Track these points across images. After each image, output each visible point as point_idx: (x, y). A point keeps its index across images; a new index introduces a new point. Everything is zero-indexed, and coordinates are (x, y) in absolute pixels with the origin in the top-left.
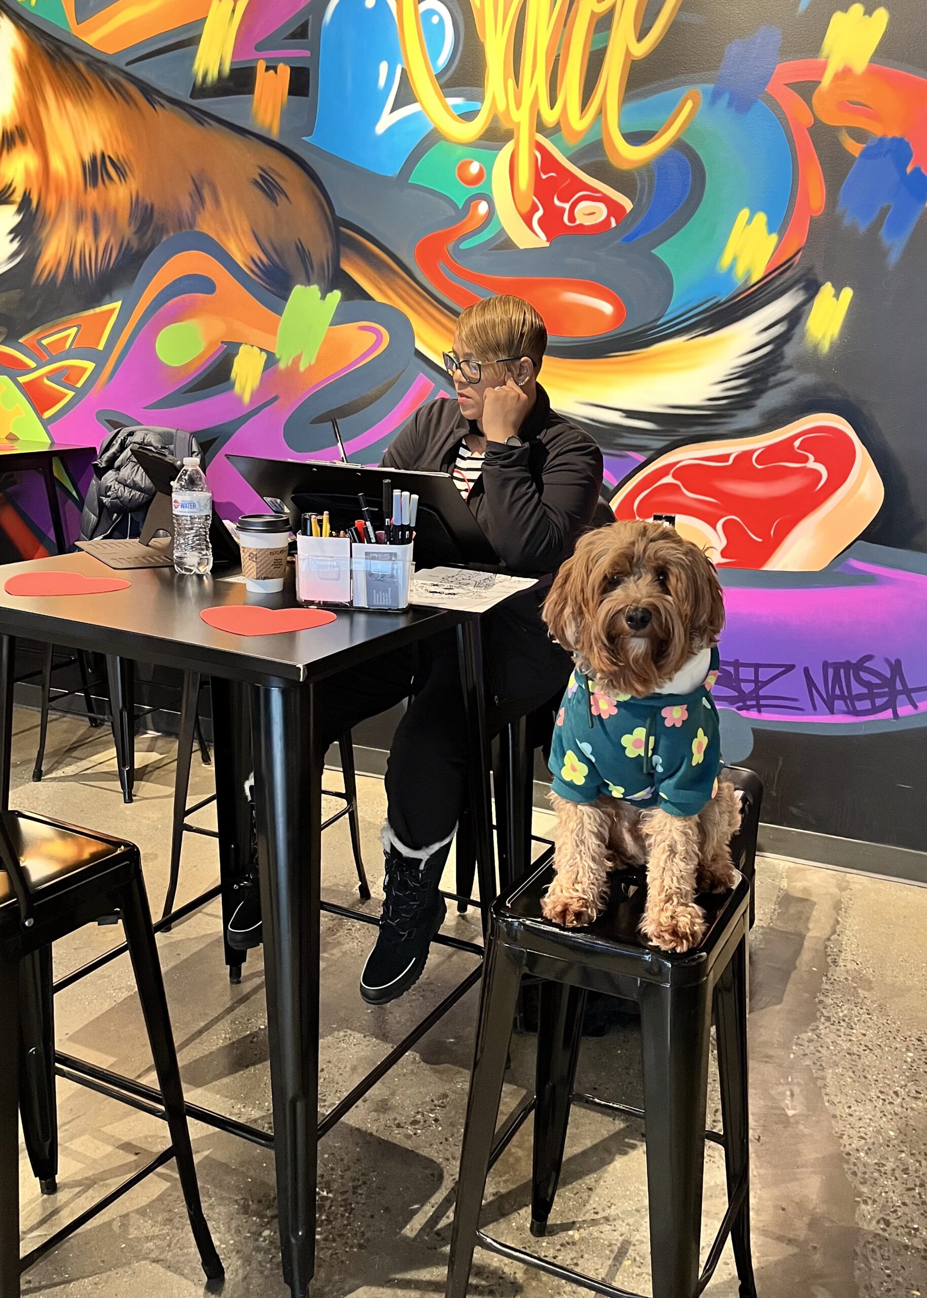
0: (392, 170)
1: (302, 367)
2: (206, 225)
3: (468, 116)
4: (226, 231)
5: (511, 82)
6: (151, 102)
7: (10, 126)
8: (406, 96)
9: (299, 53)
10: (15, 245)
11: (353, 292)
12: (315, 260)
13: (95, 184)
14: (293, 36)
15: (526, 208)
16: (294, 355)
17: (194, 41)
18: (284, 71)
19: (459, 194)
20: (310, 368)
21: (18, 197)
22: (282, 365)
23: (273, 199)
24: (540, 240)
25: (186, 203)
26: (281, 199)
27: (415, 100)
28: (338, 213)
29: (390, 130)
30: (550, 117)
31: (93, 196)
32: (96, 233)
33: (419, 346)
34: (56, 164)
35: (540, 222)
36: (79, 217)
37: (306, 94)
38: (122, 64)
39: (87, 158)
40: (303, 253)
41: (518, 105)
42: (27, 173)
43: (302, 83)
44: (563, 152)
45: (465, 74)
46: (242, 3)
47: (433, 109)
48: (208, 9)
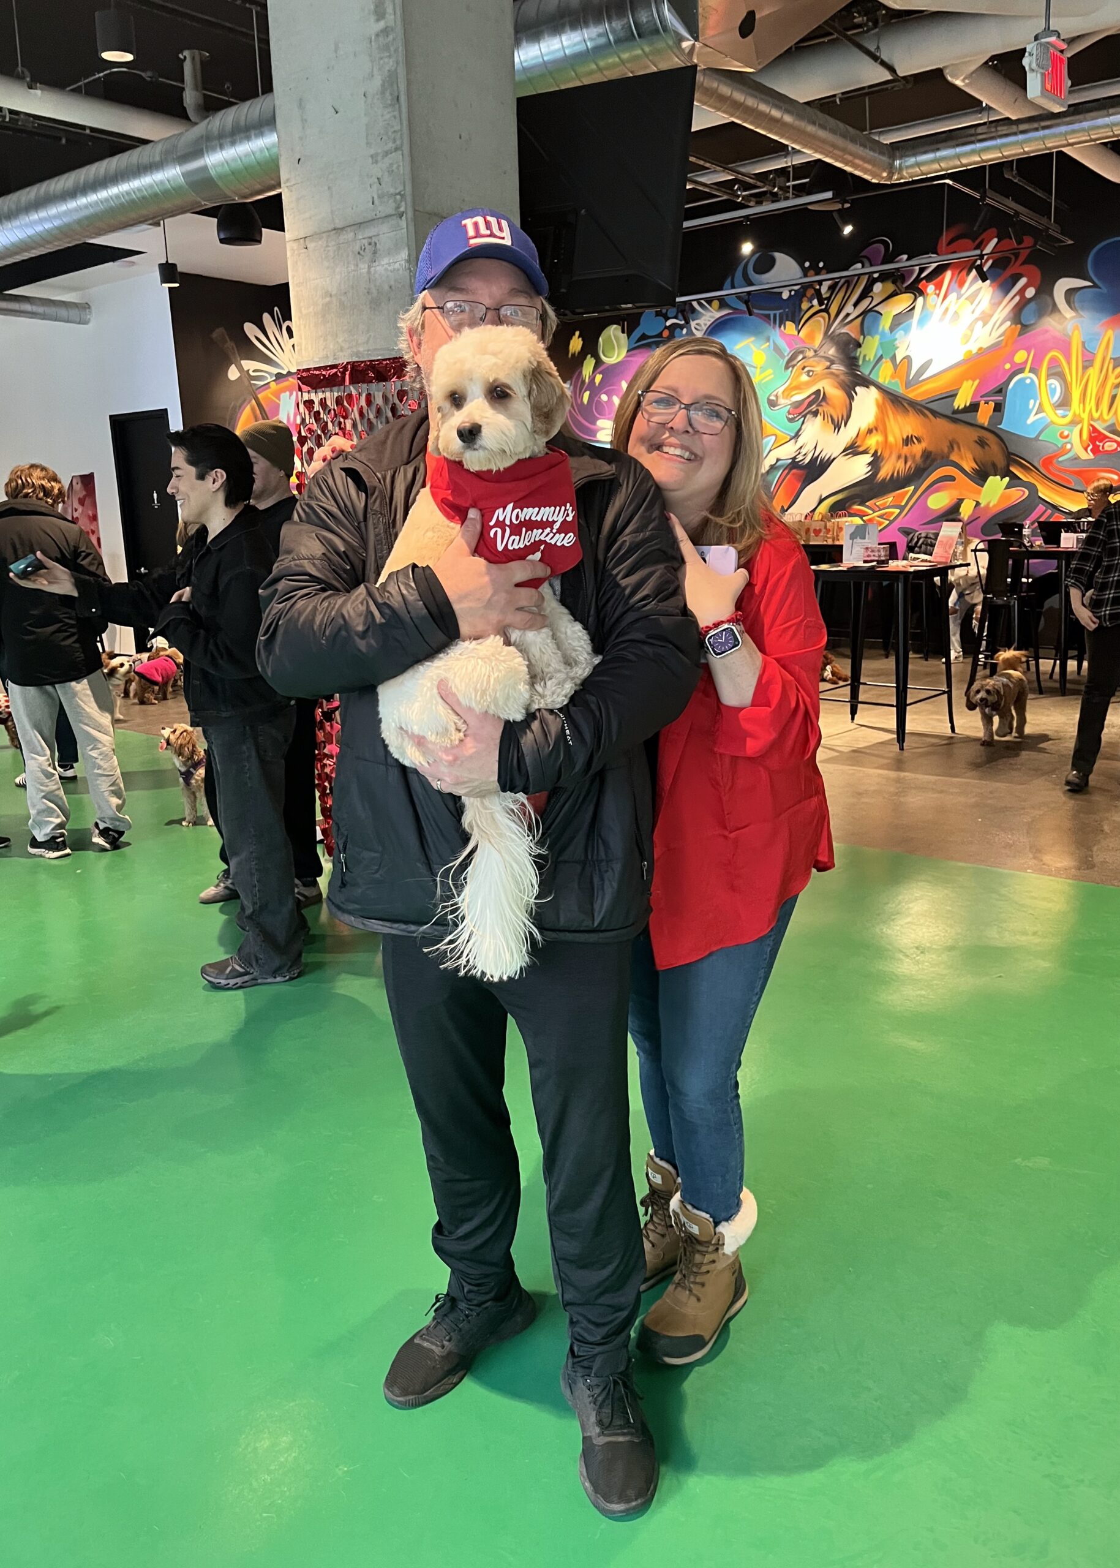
0: (1033, 436)
1: (991, 505)
2: (954, 457)
3: (1064, 417)
4: (962, 458)
5: (1082, 405)
6: (935, 417)
7: (872, 427)
8: (1040, 410)
9: (999, 398)
10: (869, 468)
11: (1013, 477)
12: (999, 467)
13: (907, 445)
14: (996, 392)
15: (1086, 445)
16: (988, 500)
17: (955, 395)
18: (992, 404)
19: (1060, 442)
20: (994, 506)
21: (872, 452)
22: (982, 505)
23: (983, 447)
24: (1091, 456)
25: (946, 450)
26: (986, 447)
27: (1043, 411)
28: (1010, 450)
29: (1034, 422)
30: (1096, 415)
31: (906, 450)
32: (906, 463)
33: (1040, 495)
34: (891, 439)
35: (1091, 450)
36: (899, 457)
37: (999, 411)
38: (923, 403)
39: (905, 437)
40: (994, 465)
41: (1084, 411)
42: (877, 442)
43: (999, 408)
44: (1100, 427)
45: (1064, 403)
46: (977, 382)
47: (1051, 415)
48: (961, 384)
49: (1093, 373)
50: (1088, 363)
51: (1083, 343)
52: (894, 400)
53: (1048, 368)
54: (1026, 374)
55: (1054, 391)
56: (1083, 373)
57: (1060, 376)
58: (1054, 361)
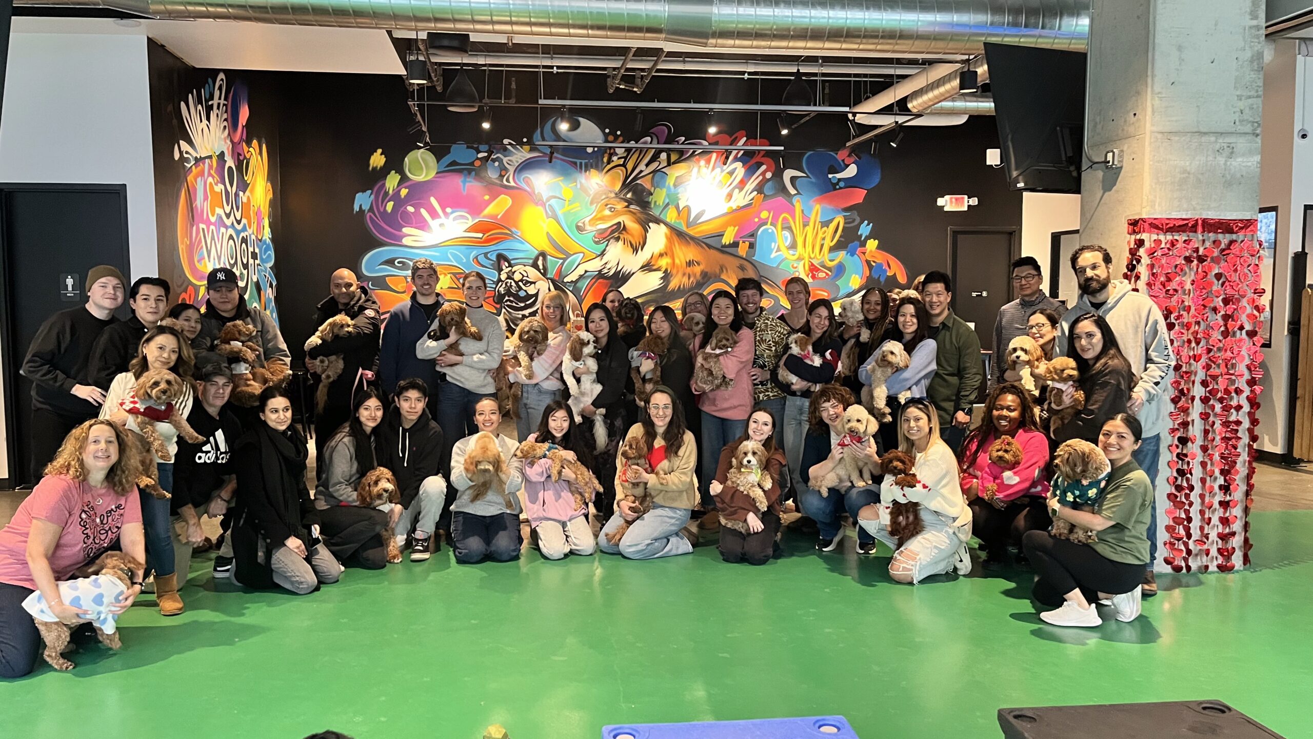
0: (774, 265)
2: (724, 276)
3: (794, 255)
5: (803, 249)
6: (709, 248)
7: (662, 252)
8: (779, 250)
9: (752, 240)
10: (661, 281)
13: (690, 266)
14: (750, 236)
17: (723, 235)
18: (747, 243)
21: (663, 270)
23: (744, 271)
25: (718, 272)
27: (781, 251)
28: (759, 273)
29: (775, 257)
30: (812, 256)
31: (689, 270)
32: (689, 278)
33: (781, 303)
34: (677, 261)
36: (684, 274)
37: (753, 248)
38: (701, 239)
39: (687, 261)
41: (805, 252)
42: (667, 264)
43: (752, 246)
44: (815, 263)
45: (793, 246)
46: (737, 228)
47: (785, 253)
48: (727, 228)
49: (809, 229)
50: (805, 225)
51: (803, 211)
52: (678, 234)
53: (782, 224)
54: (768, 226)
55: (786, 238)
56: (804, 229)
57: (790, 229)
58: (785, 219)
